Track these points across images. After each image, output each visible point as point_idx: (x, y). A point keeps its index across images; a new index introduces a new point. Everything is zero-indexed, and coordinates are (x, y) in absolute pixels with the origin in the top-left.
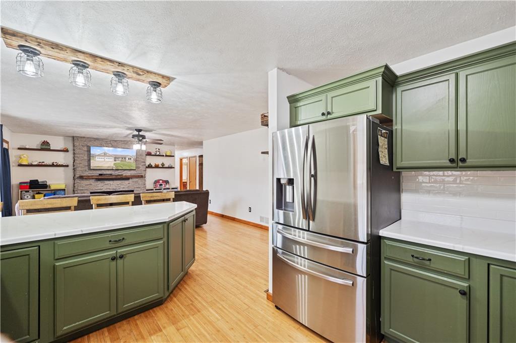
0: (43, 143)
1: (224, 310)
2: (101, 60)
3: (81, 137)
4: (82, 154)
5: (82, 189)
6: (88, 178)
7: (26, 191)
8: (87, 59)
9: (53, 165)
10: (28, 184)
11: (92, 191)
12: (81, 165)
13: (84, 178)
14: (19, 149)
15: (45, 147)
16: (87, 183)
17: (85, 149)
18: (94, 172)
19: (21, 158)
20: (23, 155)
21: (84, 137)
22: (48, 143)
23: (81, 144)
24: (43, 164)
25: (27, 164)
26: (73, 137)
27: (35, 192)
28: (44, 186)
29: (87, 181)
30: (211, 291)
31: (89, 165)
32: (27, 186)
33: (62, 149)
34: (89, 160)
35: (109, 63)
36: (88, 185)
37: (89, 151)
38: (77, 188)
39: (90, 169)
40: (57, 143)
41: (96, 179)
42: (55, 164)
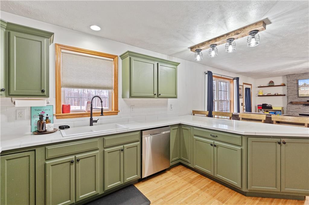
0: (270, 82)
2: (218, 39)
3: (292, 75)
4: (292, 86)
5: (292, 111)
6: (297, 103)
7: (261, 110)
8: (213, 42)
9: (275, 95)
10: (261, 106)
11: (301, 113)
12: (292, 94)
13: (293, 103)
14: (258, 87)
15: (271, 84)
16: (296, 107)
17: (295, 82)
18: (303, 99)
19: (259, 92)
20: (260, 90)
21: (294, 74)
22: (273, 82)
23: (292, 79)
24: (270, 94)
25: (262, 95)
26: (287, 75)
27: (265, 111)
28: (270, 108)
29: (297, 106)
31: (298, 94)
32: (261, 107)
33: (281, 85)
34: (298, 91)
35: (222, 38)
36: (297, 108)
37: (298, 83)
38: (289, 110)
39: (299, 97)
40: (278, 81)
41: (304, 104)
42: (276, 94)
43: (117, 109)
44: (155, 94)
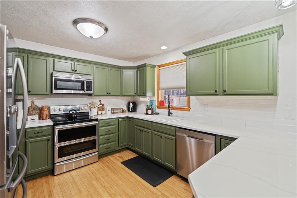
43: (189, 106)
44: (216, 91)
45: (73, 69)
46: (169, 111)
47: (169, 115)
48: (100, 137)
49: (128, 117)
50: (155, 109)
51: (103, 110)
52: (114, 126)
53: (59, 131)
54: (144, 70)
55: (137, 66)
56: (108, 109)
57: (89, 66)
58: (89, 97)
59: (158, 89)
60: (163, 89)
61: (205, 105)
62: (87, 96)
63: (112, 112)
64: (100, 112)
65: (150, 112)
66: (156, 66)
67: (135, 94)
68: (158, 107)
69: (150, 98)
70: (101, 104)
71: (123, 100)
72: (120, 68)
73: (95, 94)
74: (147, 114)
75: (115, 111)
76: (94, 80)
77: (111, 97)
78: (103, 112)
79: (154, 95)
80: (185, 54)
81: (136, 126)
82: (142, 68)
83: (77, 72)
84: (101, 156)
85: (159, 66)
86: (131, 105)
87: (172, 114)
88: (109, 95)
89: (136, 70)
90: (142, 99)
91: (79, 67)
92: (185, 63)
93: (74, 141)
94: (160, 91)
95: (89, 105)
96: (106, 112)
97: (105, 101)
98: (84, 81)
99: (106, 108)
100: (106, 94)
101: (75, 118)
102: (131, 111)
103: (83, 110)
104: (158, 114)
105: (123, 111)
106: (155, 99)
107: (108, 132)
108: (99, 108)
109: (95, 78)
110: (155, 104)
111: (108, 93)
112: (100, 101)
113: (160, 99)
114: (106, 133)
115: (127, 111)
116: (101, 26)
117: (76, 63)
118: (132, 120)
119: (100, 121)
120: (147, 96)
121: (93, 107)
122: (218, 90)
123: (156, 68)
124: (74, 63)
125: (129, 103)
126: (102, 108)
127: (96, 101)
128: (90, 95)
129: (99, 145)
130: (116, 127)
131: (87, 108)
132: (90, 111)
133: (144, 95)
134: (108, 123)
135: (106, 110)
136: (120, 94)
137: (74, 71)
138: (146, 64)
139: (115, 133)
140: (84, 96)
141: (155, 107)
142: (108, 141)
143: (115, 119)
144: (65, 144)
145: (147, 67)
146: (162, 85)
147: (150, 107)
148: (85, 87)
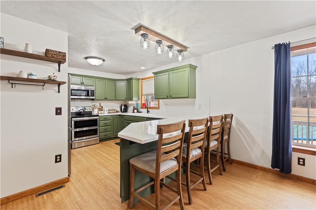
1: (100, 175)
30: (106, 186)
43: (159, 106)
44: (167, 96)
45: (81, 82)
46: (148, 110)
47: (148, 113)
48: (100, 128)
49: (120, 115)
50: (139, 109)
51: (102, 110)
52: (110, 121)
53: (75, 122)
54: (131, 82)
55: (127, 79)
56: (105, 110)
57: (92, 80)
58: (92, 101)
59: (142, 95)
60: (145, 95)
61: (167, 105)
62: (91, 100)
63: (109, 112)
64: (100, 112)
65: (136, 111)
66: (140, 79)
67: (125, 99)
68: (142, 108)
69: (136, 102)
70: (100, 106)
71: (117, 103)
72: (115, 80)
73: (96, 99)
74: (134, 112)
75: (111, 112)
76: (95, 89)
77: (108, 101)
78: (102, 112)
79: (139, 100)
80: (153, 73)
81: (125, 121)
82: (130, 81)
83: (84, 84)
84: (101, 140)
85: (142, 79)
86: (123, 107)
87: (149, 112)
88: (106, 99)
89: (126, 82)
90: (130, 102)
91: (86, 81)
92: (154, 78)
93: (85, 128)
94: (143, 97)
95: (92, 107)
96: (104, 112)
97: (103, 104)
98: (89, 90)
99: (104, 109)
100: (104, 99)
101: (83, 115)
102: (123, 111)
103: (88, 110)
104: (141, 112)
105: (117, 112)
106: (140, 102)
107: (106, 125)
108: (99, 109)
109: (96, 88)
110: (140, 106)
111: (105, 98)
112: (100, 104)
113: (143, 102)
114: (104, 125)
115: (120, 112)
116: (101, 60)
117: (83, 78)
118: (122, 117)
119: (100, 117)
120: (133, 100)
121: (95, 108)
122: (168, 96)
123: (140, 81)
124: (82, 78)
125: (122, 105)
126: (101, 109)
127: (97, 104)
128: (93, 100)
129: (100, 133)
130: (111, 121)
131: (91, 109)
132: (93, 111)
133: (131, 99)
134: (105, 118)
135: (104, 110)
136: (114, 99)
137: (82, 84)
138: (132, 78)
139: (110, 125)
140: (88, 100)
141: (139, 108)
142: (106, 130)
143: (110, 116)
144: (78, 130)
145: (133, 80)
146: (144, 93)
147: (136, 108)
148: (90, 94)
